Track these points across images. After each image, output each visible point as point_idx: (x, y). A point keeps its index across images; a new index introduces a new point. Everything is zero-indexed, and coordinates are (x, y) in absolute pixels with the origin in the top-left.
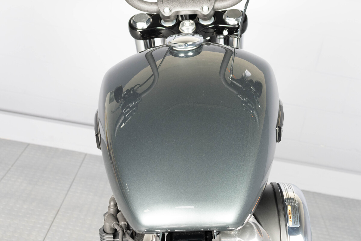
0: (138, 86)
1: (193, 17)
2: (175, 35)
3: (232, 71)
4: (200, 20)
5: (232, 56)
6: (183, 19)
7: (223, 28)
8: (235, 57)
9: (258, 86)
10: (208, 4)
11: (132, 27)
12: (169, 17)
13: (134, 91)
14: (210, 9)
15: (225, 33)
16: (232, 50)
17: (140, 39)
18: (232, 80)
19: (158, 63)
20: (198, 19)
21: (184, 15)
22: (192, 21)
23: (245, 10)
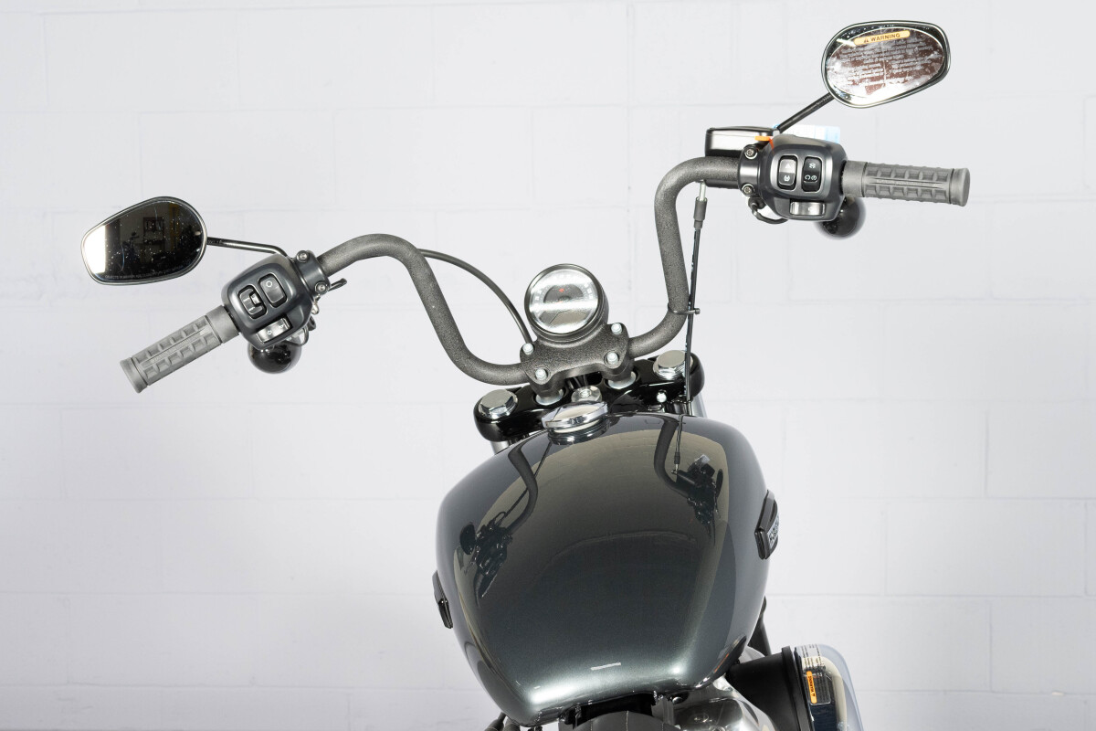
0: (503, 515)
1: (594, 378)
3: (677, 459)
4: (610, 382)
6: (576, 387)
7: (657, 390)
10: (616, 349)
11: (482, 420)
12: (547, 386)
13: (494, 526)
14: (622, 357)
15: (662, 397)
16: (677, 419)
17: (501, 440)
18: (679, 475)
19: (534, 468)
20: (606, 381)
21: (577, 377)
22: (594, 388)
23: (688, 346)
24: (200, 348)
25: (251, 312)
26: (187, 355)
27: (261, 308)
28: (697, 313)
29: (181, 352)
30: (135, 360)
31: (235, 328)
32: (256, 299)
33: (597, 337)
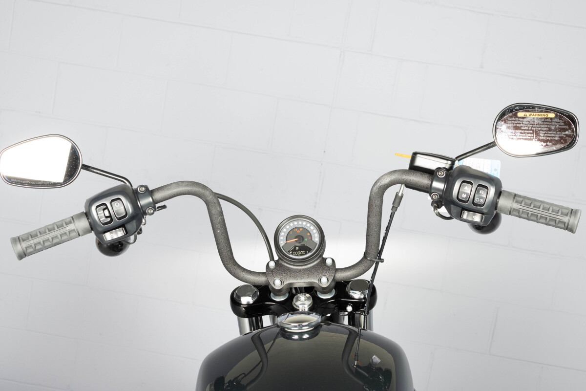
0: (243, 375)
1: (310, 290)
2: (287, 314)
3: (356, 357)
4: (318, 293)
5: (357, 339)
6: (297, 293)
7: (347, 303)
8: (361, 339)
9: (388, 374)
10: (327, 275)
11: (235, 302)
12: (280, 290)
13: (238, 383)
14: (330, 282)
15: (349, 309)
16: (357, 331)
17: (244, 317)
18: (357, 368)
19: (267, 346)
20: (316, 292)
21: (299, 288)
22: (308, 295)
23: (373, 280)
24: (64, 238)
25: (103, 221)
26: (55, 241)
27: (109, 219)
28: (381, 262)
29: (52, 238)
30: (20, 238)
31: (90, 229)
32: (106, 212)
33: (316, 265)
